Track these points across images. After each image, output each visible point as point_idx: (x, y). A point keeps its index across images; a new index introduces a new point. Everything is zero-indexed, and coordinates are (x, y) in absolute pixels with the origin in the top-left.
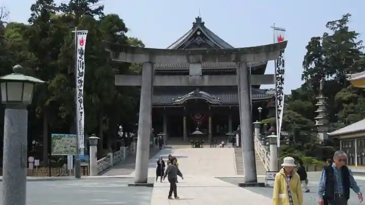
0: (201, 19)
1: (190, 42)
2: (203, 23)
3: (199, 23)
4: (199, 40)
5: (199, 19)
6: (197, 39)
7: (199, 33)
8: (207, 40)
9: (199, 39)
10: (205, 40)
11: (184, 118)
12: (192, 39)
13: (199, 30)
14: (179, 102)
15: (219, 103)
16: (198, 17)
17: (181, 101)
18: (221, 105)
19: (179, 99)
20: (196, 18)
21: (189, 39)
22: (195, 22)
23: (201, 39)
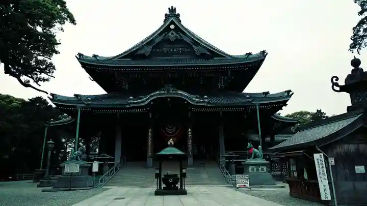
0: (175, 10)
1: (161, 38)
2: (178, 15)
3: (172, 15)
4: (172, 36)
5: (172, 10)
6: (170, 34)
7: (172, 27)
8: (183, 35)
9: (172, 34)
10: (180, 36)
11: (150, 130)
12: (164, 34)
13: (172, 23)
14: (141, 102)
15: (205, 104)
16: (172, 7)
17: (143, 102)
18: (209, 107)
19: (141, 99)
20: (169, 9)
21: (160, 34)
22: (168, 13)
23: (175, 34)
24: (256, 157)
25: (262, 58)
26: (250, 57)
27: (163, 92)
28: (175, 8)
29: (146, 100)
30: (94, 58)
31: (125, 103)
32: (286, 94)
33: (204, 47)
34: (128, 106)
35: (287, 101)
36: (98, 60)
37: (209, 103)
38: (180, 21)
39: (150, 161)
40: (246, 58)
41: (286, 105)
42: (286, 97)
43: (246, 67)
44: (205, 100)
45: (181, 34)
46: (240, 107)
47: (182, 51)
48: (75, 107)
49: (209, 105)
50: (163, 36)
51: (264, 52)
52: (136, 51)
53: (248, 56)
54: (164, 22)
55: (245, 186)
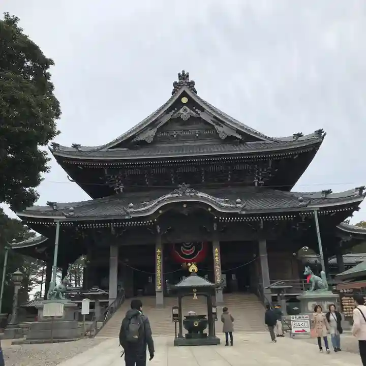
0: (188, 76)
1: (168, 117)
2: (193, 83)
3: (184, 84)
4: (185, 113)
5: (184, 76)
6: (181, 111)
7: (185, 100)
8: (199, 112)
9: (185, 110)
10: (196, 112)
11: (159, 251)
12: (173, 111)
13: (184, 94)
14: (145, 211)
15: (238, 211)
16: (183, 72)
17: (148, 210)
18: (243, 216)
19: (145, 206)
20: (179, 74)
21: (167, 112)
22: (178, 81)
23: (188, 110)
24: (317, 288)
25: (318, 141)
26: (300, 139)
27: (177, 195)
28: (188, 74)
29: (153, 208)
30: (75, 150)
31: (123, 212)
32: (358, 192)
33: (232, 128)
34: (127, 217)
35: (360, 202)
36: (80, 151)
37: (243, 209)
38: (196, 92)
39: (160, 298)
40: (295, 141)
41: (357, 209)
42: (357, 197)
43: (296, 155)
44: (238, 205)
45: (197, 110)
46: (290, 213)
47: (200, 134)
48: (52, 220)
49: (244, 213)
50: (171, 113)
51: (320, 132)
52: (134, 137)
53: (297, 138)
54: (173, 93)
55: (304, 331)
